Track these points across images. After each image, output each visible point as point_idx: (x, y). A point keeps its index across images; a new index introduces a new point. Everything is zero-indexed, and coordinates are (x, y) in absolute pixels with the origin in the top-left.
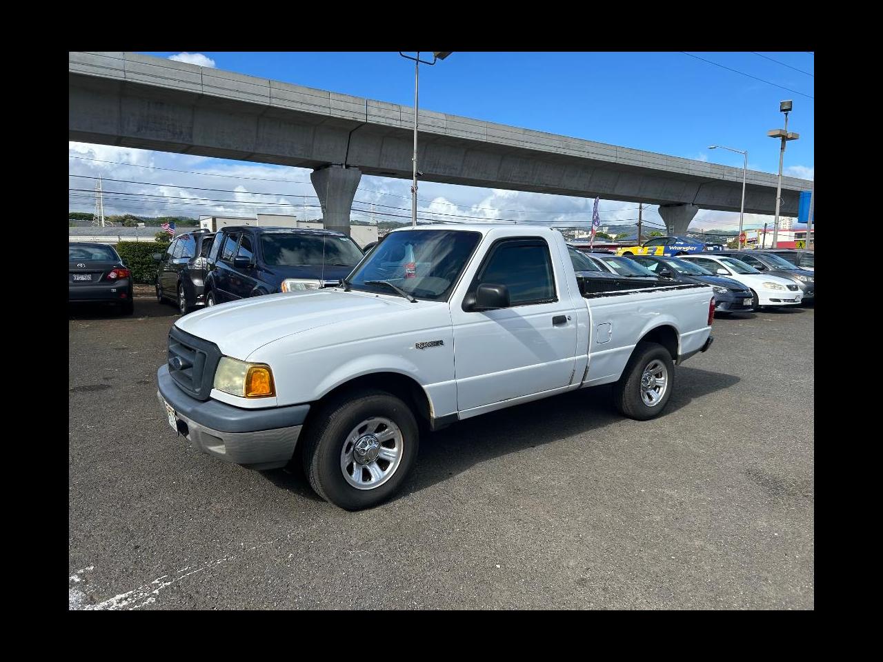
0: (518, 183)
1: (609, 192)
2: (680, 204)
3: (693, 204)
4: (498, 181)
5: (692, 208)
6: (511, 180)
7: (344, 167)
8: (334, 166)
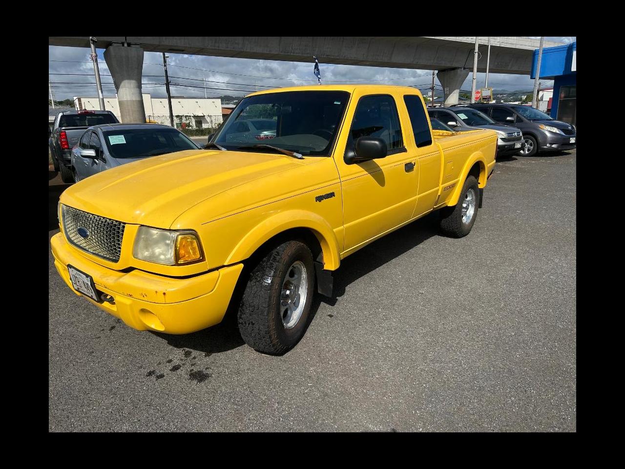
0: (300, 55)
1: (386, 60)
2: (454, 69)
3: (464, 68)
4: (280, 53)
5: (464, 72)
6: (294, 53)
7: (126, 45)
8: (115, 45)
